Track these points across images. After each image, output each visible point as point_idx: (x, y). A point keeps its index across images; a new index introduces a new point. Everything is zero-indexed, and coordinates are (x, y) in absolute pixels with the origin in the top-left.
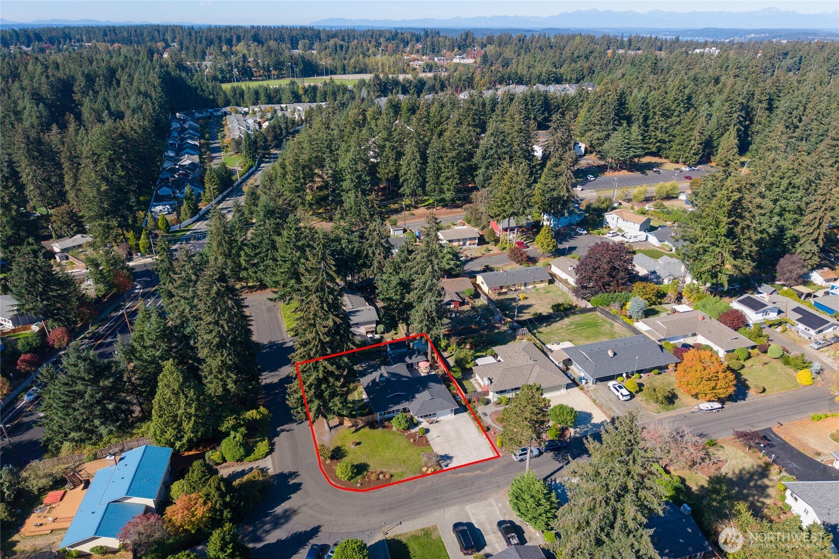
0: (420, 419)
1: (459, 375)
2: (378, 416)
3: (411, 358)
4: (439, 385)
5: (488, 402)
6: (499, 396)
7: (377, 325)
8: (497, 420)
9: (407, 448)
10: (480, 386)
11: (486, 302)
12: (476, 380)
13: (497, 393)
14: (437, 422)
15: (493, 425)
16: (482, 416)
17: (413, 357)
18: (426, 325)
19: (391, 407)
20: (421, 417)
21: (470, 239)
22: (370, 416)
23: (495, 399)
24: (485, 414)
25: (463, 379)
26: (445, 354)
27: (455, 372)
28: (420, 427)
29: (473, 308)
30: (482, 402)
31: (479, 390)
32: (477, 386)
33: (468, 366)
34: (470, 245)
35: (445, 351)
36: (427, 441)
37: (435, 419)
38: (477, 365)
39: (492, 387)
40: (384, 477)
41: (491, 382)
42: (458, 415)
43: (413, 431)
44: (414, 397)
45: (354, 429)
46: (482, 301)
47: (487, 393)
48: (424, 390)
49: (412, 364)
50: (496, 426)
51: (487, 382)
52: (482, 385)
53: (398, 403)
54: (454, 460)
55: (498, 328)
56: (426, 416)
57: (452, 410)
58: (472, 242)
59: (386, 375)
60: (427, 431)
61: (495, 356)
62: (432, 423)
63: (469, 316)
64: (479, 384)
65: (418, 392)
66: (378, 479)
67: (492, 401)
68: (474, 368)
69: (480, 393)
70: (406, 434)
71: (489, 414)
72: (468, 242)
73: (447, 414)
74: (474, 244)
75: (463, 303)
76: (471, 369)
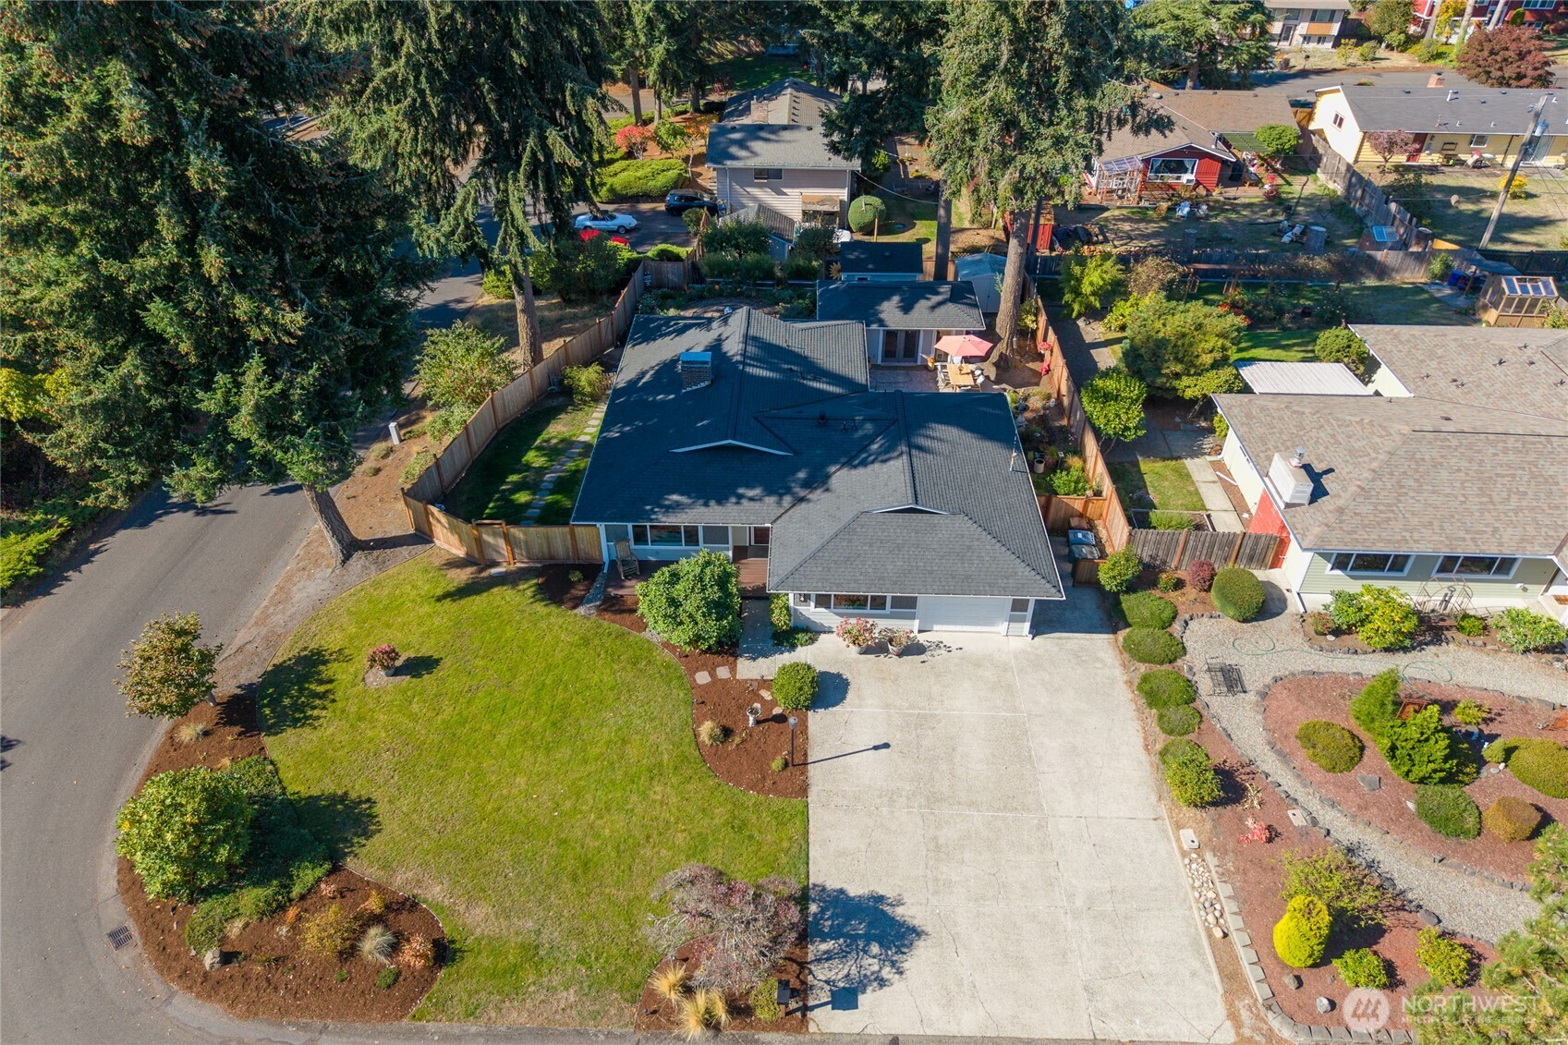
0: (812, 612)
1: (1126, 416)
2: (597, 539)
3: (907, 307)
4: (991, 450)
5: (1266, 606)
6: (1353, 586)
7: (853, 196)
8: (1308, 738)
9: (656, 772)
10: (1239, 505)
11: (1338, 188)
12: (1219, 467)
13: (1341, 562)
14: (914, 649)
15: (1269, 763)
16: (1204, 684)
17: (922, 306)
18: (996, 110)
19: (677, 507)
20: (823, 601)
21: (1315, 16)
22: (558, 533)
23: (1319, 600)
24: (1231, 680)
25: (1148, 446)
26: (1092, 331)
27: (1107, 397)
28: (803, 654)
29: (1275, 199)
30: (1226, 598)
31: (1226, 523)
32: (1215, 500)
33: (1190, 388)
34: (1307, 38)
35: (1095, 314)
36: (797, 763)
37: (906, 627)
38: (1247, 389)
39: (1314, 521)
40: (394, 948)
41: (1318, 493)
42: (1052, 643)
43: (748, 669)
44: (818, 480)
45: (463, 576)
46: (1325, 183)
47: (1274, 552)
48: (885, 455)
49: (912, 337)
50: (1288, 782)
51: (1287, 483)
52: (1252, 497)
53: (720, 492)
54: (918, 960)
55: (1382, 271)
56: (855, 602)
57: (1019, 606)
58: (1319, 28)
59: (733, 347)
60: (827, 690)
61: (1365, 366)
62: (879, 649)
63: (1252, 224)
64: (1232, 491)
65: (855, 455)
66: (349, 953)
67: (1294, 605)
68: (1223, 401)
69: (1229, 540)
70: (703, 678)
71: (1255, 678)
72: (1303, 28)
73: (989, 621)
74: (1321, 39)
75: (1235, 174)
76: (1208, 407)
